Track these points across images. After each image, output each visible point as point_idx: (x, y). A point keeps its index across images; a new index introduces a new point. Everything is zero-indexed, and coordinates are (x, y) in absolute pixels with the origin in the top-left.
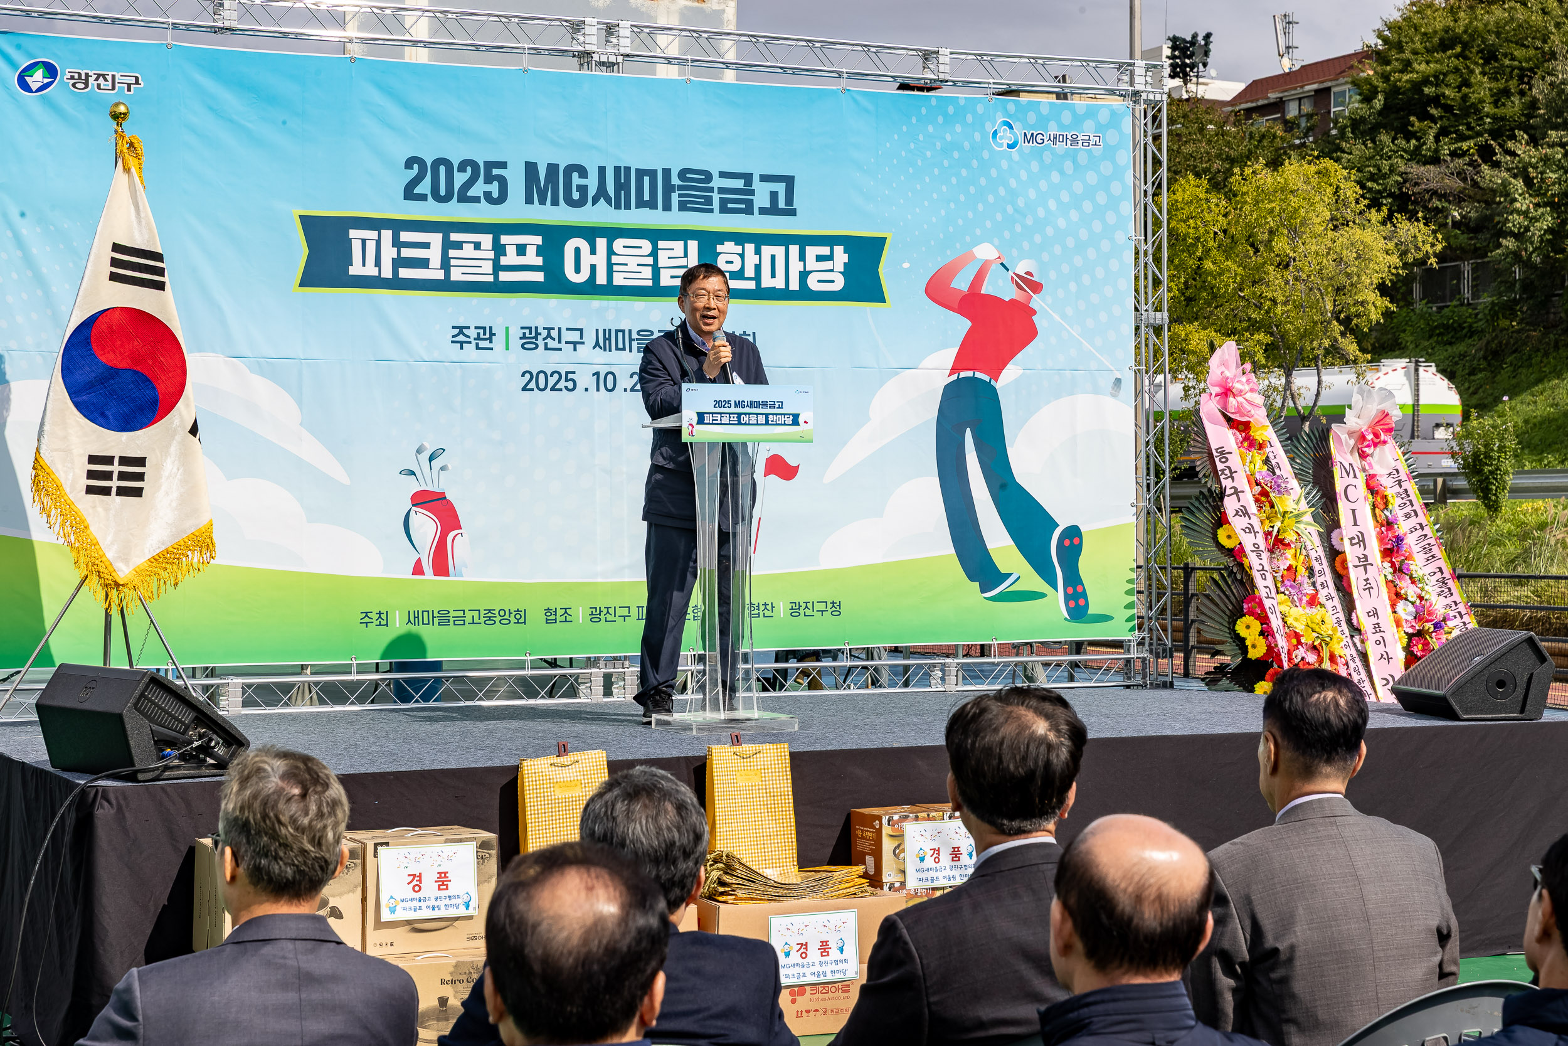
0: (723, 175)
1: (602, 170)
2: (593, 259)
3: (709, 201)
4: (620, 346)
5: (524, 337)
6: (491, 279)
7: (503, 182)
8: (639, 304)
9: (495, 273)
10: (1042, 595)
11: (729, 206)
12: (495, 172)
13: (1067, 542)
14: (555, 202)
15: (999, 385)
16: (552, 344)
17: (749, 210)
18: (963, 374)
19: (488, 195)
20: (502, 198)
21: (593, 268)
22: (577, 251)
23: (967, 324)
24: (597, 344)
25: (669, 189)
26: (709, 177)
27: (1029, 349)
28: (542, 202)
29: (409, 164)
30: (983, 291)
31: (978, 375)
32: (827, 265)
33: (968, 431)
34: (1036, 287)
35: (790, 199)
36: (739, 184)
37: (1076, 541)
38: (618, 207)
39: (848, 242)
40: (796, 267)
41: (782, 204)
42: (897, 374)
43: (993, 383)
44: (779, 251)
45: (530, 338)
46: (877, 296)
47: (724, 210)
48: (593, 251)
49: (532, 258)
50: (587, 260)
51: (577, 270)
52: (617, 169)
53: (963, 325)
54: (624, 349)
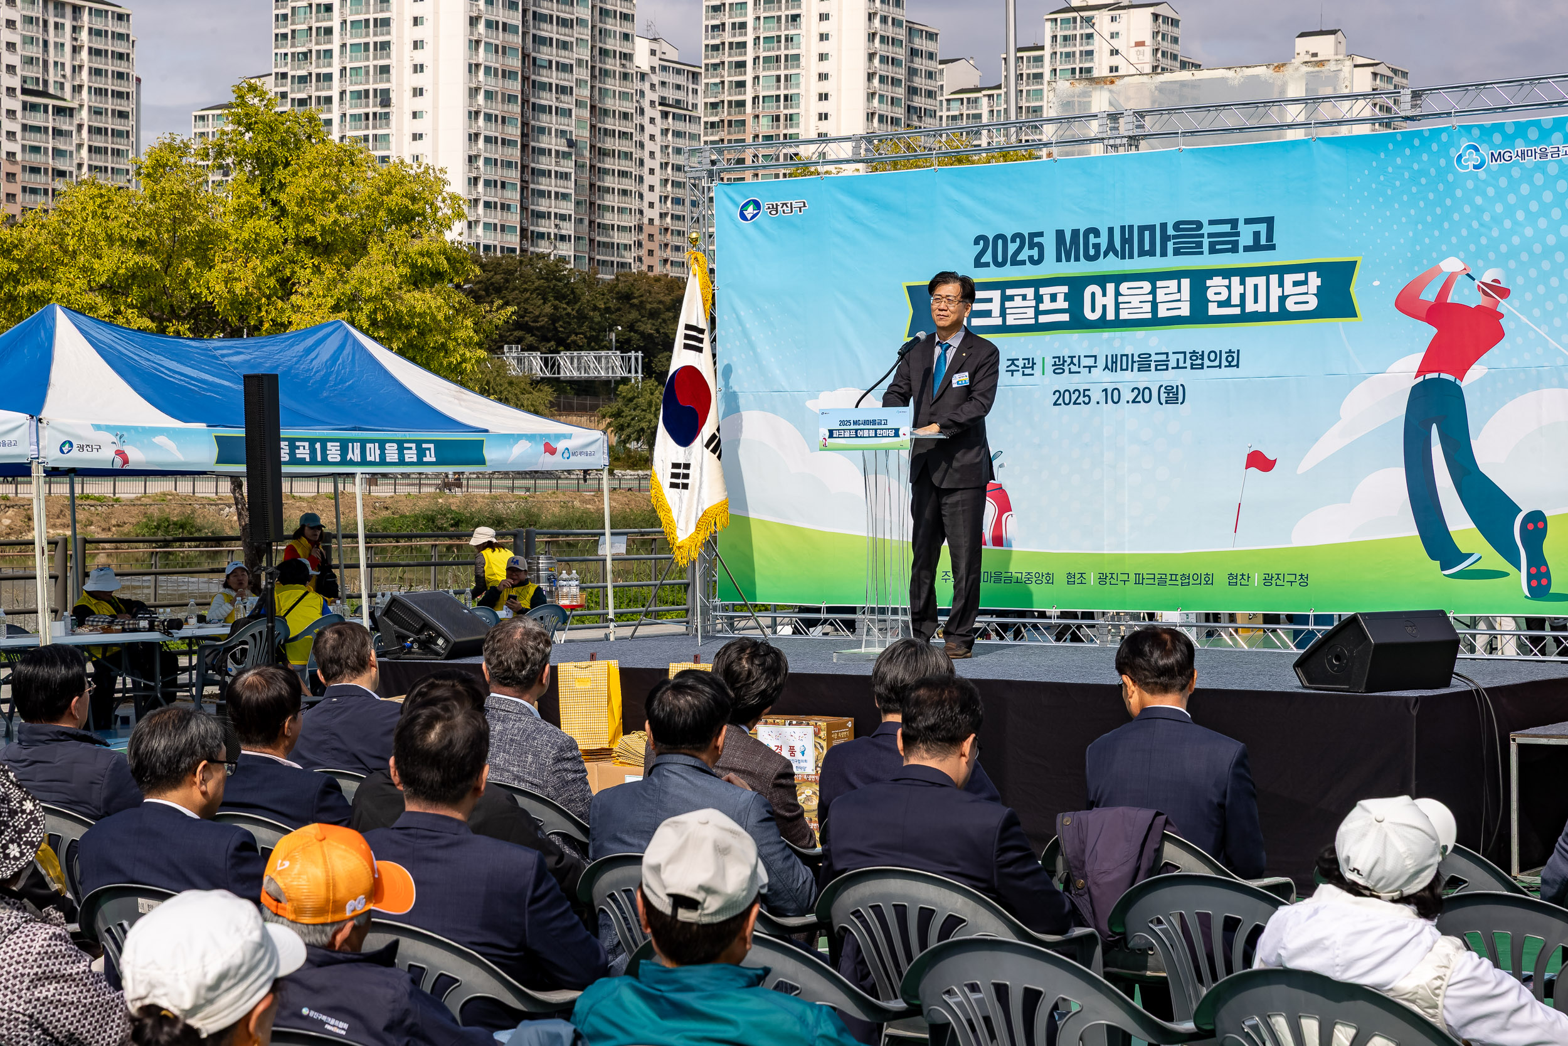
0: (1211, 222)
1: (1111, 230)
2: (1105, 301)
3: (1200, 245)
4: (1124, 367)
5: (1055, 365)
6: (1033, 321)
7: (1041, 247)
8: (1140, 333)
9: (1036, 318)
10: (1505, 574)
11: (1218, 247)
12: (1036, 240)
13: (1530, 526)
14: (1077, 259)
15: (1463, 384)
16: (1074, 368)
17: (1234, 249)
18: (1429, 376)
19: (1031, 258)
20: (1041, 259)
21: (1104, 307)
22: (1093, 295)
23: (1434, 331)
24: (1107, 367)
25: (1165, 238)
26: (1199, 225)
27: (1495, 350)
28: (1068, 260)
29: (976, 242)
30: (1449, 301)
31: (1444, 376)
32: (1303, 289)
33: (1434, 426)
34: (1504, 293)
35: (1270, 237)
36: (1227, 228)
37: (1540, 525)
38: (1123, 257)
39: (1321, 269)
40: (1275, 292)
41: (1263, 241)
42: (1366, 378)
43: (1458, 382)
44: (1261, 281)
45: (1060, 364)
46: (1349, 311)
47: (1213, 250)
48: (1104, 295)
49: (1061, 304)
50: (1100, 301)
51: (1093, 310)
52: (1123, 228)
53: (1429, 332)
54: (1127, 369)
